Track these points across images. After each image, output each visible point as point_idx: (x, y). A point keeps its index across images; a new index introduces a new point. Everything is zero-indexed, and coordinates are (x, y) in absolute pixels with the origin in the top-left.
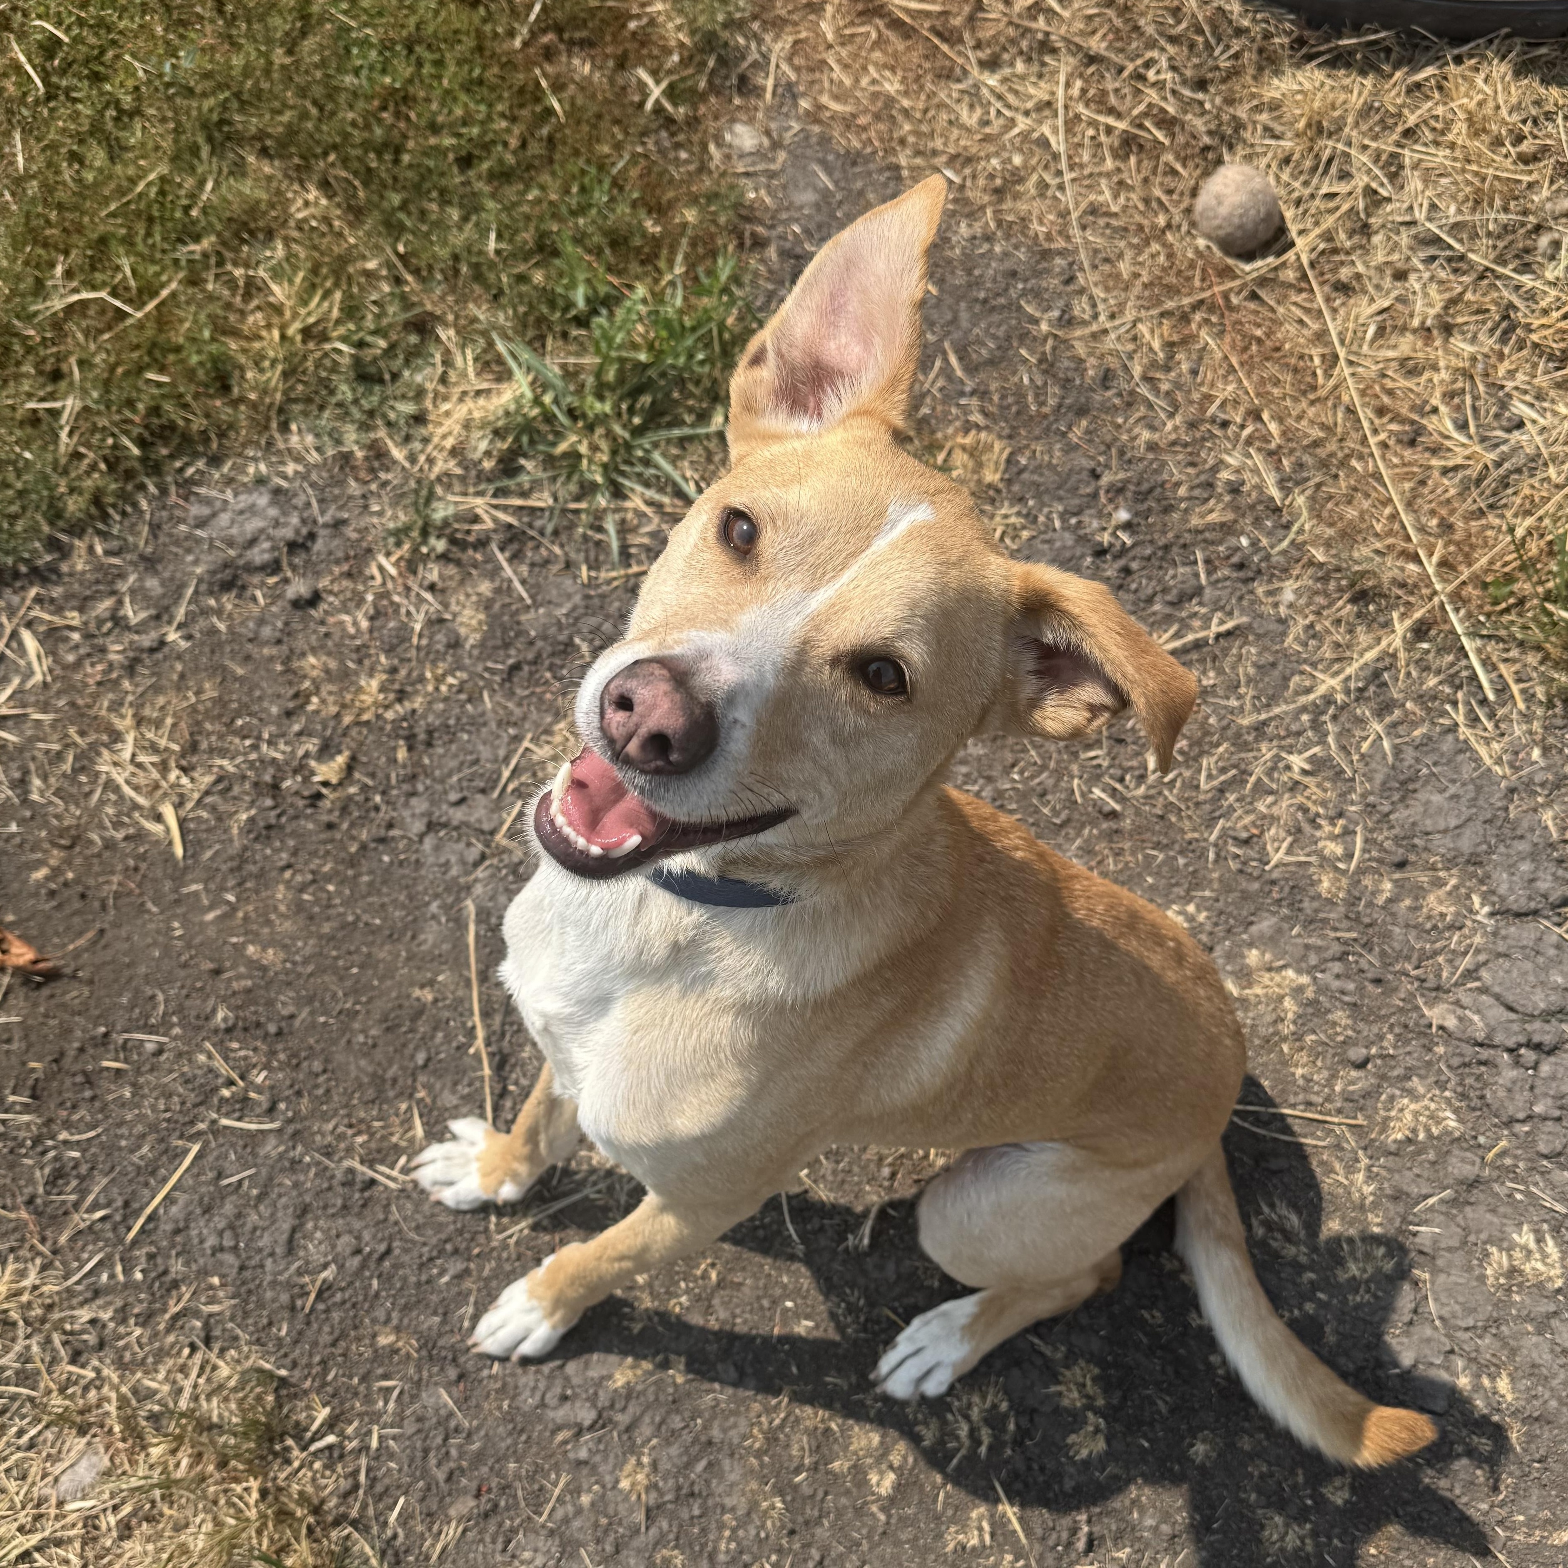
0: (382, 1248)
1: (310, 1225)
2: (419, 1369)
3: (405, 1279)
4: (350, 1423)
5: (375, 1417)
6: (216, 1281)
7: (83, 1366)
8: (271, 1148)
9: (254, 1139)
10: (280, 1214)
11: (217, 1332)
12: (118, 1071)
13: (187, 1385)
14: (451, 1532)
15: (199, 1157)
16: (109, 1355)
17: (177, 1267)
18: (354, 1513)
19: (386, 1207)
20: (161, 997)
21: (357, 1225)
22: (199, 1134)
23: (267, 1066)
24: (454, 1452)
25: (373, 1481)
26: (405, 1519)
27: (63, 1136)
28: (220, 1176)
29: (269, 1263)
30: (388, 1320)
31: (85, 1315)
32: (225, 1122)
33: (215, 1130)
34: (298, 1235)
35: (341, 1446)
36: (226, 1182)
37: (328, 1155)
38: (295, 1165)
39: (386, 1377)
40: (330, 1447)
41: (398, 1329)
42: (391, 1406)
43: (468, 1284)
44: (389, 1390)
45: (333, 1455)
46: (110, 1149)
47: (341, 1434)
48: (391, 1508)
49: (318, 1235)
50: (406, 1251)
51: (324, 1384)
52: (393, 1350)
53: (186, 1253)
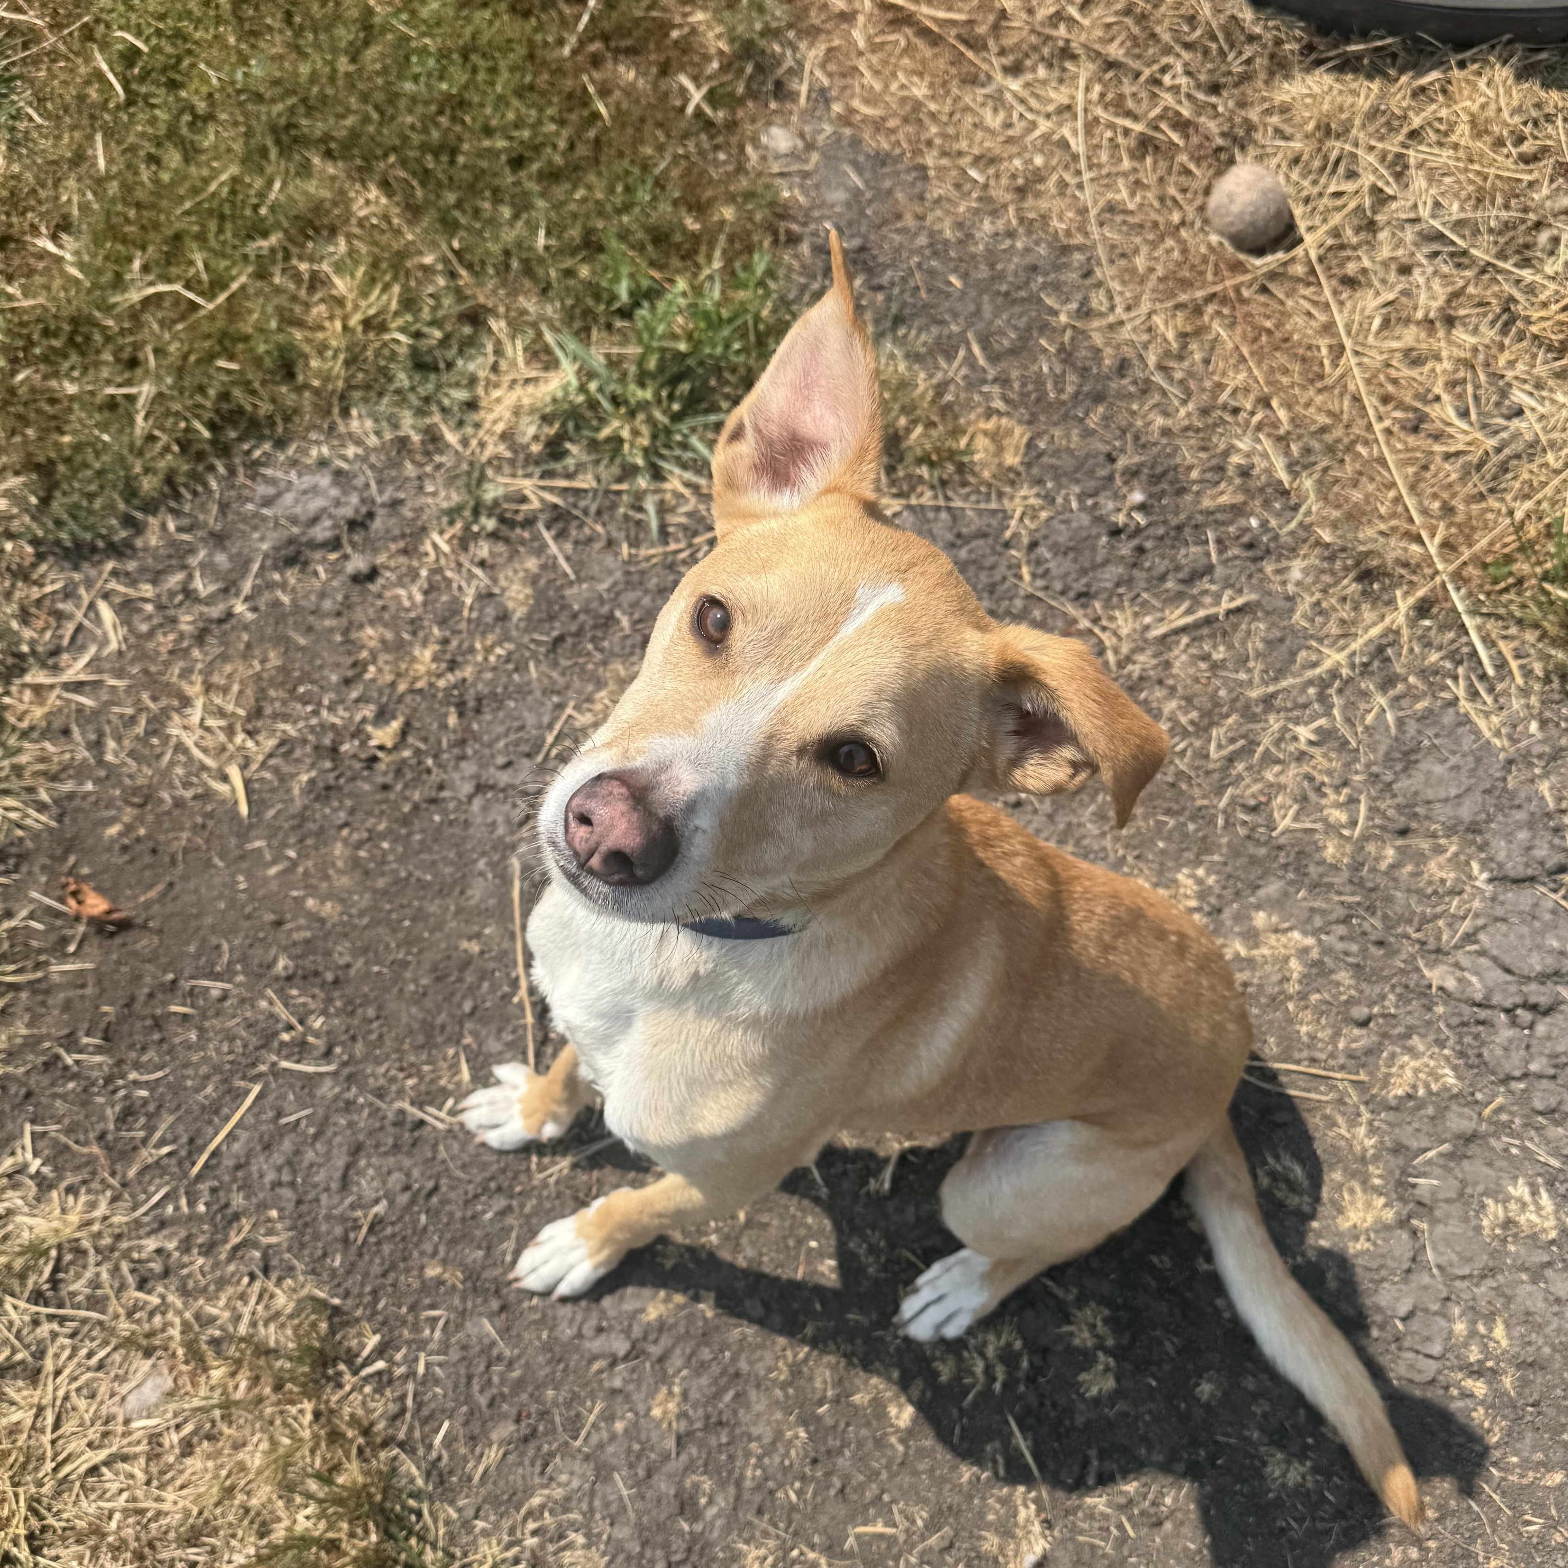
0: (430, 1184)
1: (363, 1163)
2: (464, 1299)
3: (451, 1215)
4: (399, 1350)
5: (422, 1345)
6: (274, 1213)
7: (149, 1293)
8: (327, 1090)
9: (310, 1081)
10: (335, 1152)
11: (274, 1262)
12: (185, 1016)
13: (246, 1311)
14: (493, 1455)
15: (260, 1097)
16: (174, 1282)
17: (238, 1200)
18: (402, 1435)
19: (435, 1147)
20: (225, 946)
21: (407, 1162)
22: (260, 1075)
23: (324, 1012)
24: (496, 1379)
25: (419, 1405)
26: (448, 1442)
27: (133, 1076)
28: (279, 1115)
29: (324, 1198)
30: (435, 1254)
31: (151, 1244)
32: (285, 1064)
33: (275, 1071)
34: (352, 1172)
35: (389, 1371)
36: (284, 1121)
37: (381, 1096)
38: (349, 1106)
39: (433, 1307)
40: (379, 1373)
41: (444, 1262)
42: (437, 1335)
43: (510, 1220)
44: (435, 1320)
45: (382, 1380)
46: (176, 1089)
47: (391, 1361)
48: (437, 1431)
49: (371, 1172)
50: (452, 1188)
51: (375, 1313)
52: (440, 1282)
53: (247, 1187)
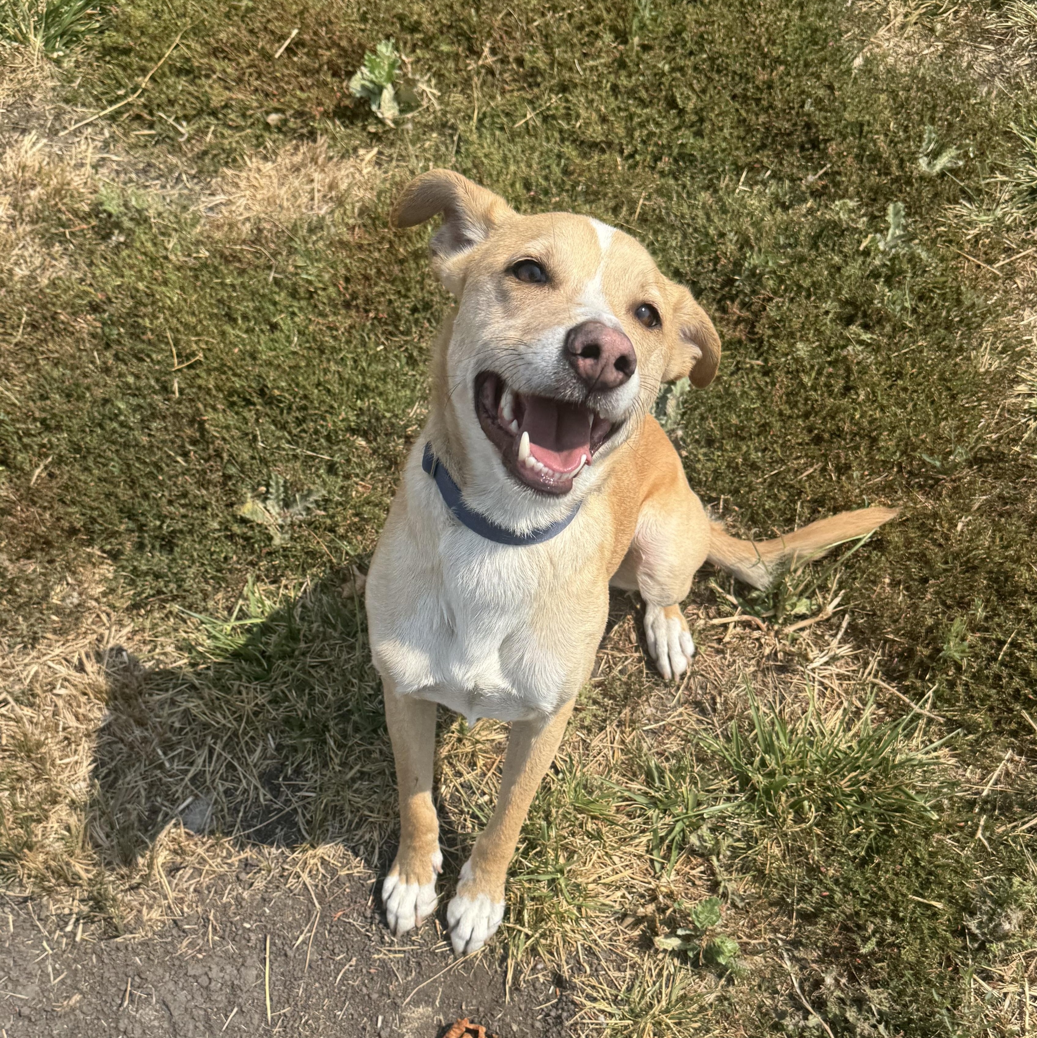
1: (166, 1025)
2: (48, 999)
4: (67, 944)
5: (55, 957)
6: (200, 956)
10: (187, 1017)
11: (174, 932)
13: (172, 896)
15: (264, 1012)
16: (231, 877)
17: (231, 947)
18: (29, 904)
22: (274, 1025)
25: (34, 926)
26: (4, 922)
27: (353, 962)
28: (241, 1012)
29: (171, 986)
30: (80, 1008)
31: (259, 884)
34: (167, 1015)
35: (62, 930)
36: (236, 1010)
39: (63, 982)
40: (66, 924)
41: (73, 1009)
42: (50, 969)
44: (56, 975)
45: (63, 920)
46: (323, 977)
47: (65, 936)
48: (14, 921)
49: (156, 1023)
51: (94, 952)
52: (68, 998)
53: (230, 958)
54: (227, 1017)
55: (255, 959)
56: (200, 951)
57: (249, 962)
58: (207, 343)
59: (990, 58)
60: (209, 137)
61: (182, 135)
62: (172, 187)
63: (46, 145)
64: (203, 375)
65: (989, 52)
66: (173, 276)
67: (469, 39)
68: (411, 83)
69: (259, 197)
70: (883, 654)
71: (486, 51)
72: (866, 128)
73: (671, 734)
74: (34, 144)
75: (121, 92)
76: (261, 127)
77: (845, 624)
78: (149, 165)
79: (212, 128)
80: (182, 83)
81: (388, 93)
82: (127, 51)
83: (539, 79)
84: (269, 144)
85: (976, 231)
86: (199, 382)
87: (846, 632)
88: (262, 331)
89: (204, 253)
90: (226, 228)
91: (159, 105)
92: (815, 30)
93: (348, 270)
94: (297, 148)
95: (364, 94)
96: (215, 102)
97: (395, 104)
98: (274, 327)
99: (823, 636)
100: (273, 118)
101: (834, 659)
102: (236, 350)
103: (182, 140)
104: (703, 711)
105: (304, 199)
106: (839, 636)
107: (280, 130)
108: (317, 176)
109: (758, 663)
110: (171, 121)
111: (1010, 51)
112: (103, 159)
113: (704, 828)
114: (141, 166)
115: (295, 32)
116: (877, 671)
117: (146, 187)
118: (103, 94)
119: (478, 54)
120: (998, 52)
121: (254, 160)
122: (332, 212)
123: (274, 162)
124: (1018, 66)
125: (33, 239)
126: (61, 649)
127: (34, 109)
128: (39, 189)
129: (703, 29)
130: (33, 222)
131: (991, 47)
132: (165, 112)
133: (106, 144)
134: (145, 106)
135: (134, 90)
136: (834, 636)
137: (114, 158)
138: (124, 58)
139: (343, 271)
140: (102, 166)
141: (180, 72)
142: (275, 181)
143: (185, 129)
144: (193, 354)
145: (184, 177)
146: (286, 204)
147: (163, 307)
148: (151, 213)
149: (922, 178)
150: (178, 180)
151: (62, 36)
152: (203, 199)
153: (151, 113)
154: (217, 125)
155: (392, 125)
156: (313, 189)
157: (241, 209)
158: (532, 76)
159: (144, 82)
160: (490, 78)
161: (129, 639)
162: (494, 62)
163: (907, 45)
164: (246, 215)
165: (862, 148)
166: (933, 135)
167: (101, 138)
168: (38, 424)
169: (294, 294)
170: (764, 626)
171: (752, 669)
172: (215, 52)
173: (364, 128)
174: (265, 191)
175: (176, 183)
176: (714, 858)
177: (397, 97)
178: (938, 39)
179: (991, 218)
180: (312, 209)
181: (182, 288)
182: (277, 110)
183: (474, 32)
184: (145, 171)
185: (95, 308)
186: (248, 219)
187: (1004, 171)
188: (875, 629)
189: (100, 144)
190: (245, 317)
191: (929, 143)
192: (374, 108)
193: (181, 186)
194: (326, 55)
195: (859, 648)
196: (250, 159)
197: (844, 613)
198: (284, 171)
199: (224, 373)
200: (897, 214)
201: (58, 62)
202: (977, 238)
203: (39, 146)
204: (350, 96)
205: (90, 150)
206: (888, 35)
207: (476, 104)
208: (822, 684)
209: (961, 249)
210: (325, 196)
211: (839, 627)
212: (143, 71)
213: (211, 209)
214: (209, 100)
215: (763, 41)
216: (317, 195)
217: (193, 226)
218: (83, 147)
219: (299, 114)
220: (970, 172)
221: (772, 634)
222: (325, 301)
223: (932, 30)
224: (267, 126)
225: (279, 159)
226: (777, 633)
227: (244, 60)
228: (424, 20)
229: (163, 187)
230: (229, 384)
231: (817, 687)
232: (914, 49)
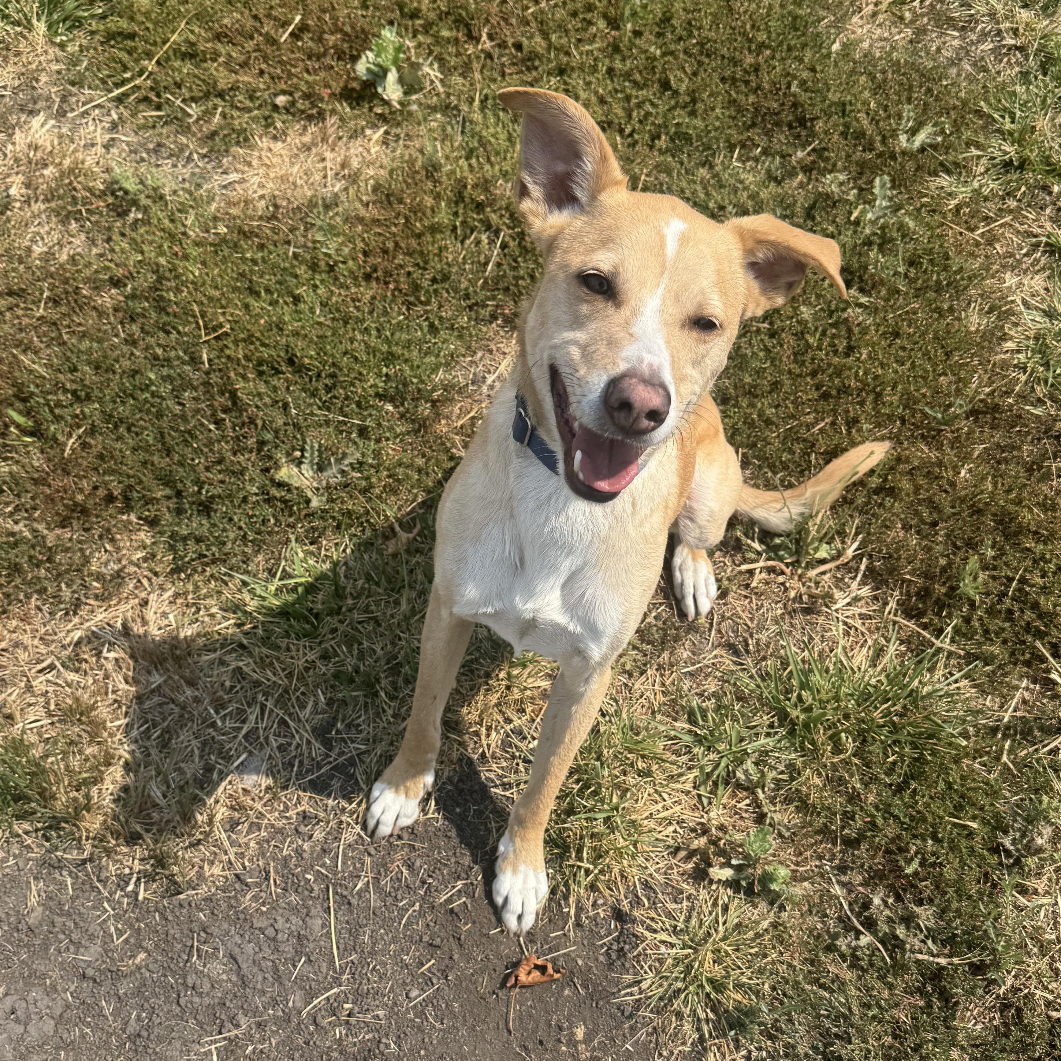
0: (182, 1001)
1: (234, 978)
2: (112, 959)
3: (157, 996)
4: (128, 904)
5: (117, 917)
6: (264, 909)
7: (298, 814)
8: (295, 1000)
9: (310, 996)
10: (255, 970)
11: (237, 886)
12: (423, 965)
13: (232, 851)
14: (33, 900)
15: (332, 961)
16: (290, 830)
17: (293, 898)
18: (88, 866)
19: (200, 1024)
20: (438, 1025)
21: (207, 1001)
22: (343, 972)
23: (340, 1041)
24: (62, 936)
25: (93, 888)
26: (62, 886)
27: (417, 907)
28: (309, 961)
29: (238, 939)
30: (147, 967)
31: (318, 835)
32: (335, 990)
33: (337, 982)
34: (235, 967)
35: (122, 890)
36: (303, 959)
37: (259, 1025)
38: (274, 1003)
39: (126, 941)
40: (127, 884)
41: (139, 968)
42: (112, 929)
43: (118, 1024)
44: (119, 935)
45: (123, 881)
46: (387, 923)
47: (127, 896)
48: (72, 884)
49: (224, 977)
50: (169, 1012)
51: (157, 910)
52: (133, 956)
53: (294, 909)
54: (295, 966)
55: (319, 908)
56: (263, 904)
57: (313, 912)
58: (232, 315)
59: (956, 43)
60: (217, 119)
61: (190, 116)
62: (184, 166)
63: (54, 126)
64: (231, 345)
65: (954, 38)
66: (194, 252)
67: (467, 25)
68: (415, 66)
69: (272, 175)
70: (901, 594)
71: (484, 37)
72: (848, 108)
73: (707, 676)
74: (42, 126)
75: (127, 75)
76: (269, 108)
77: (863, 567)
78: (159, 145)
79: (220, 109)
80: (187, 67)
81: (392, 76)
82: (132, 36)
83: (537, 63)
84: (279, 125)
85: (956, 202)
86: (228, 352)
87: (864, 575)
88: (286, 303)
89: (222, 230)
90: (242, 204)
91: (165, 88)
92: (795, 18)
93: (367, 245)
94: (305, 128)
95: (370, 77)
96: (222, 84)
97: (399, 87)
98: (297, 299)
99: (842, 579)
100: (281, 100)
101: (857, 599)
102: (262, 321)
103: (191, 121)
104: (736, 653)
105: (317, 177)
106: (858, 579)
107: (288, 111)
108: (329, 155)
109: (785, 605)
110: (178, 102)
111: (974, 37)
112: (113, 139)
113: (749, 762)
114: (151, 146)
115: (298, 18)
116: (896, 610)
117: (158, 166)
118: (109, 76)
119: (478, 40)
120: (963, 38)
121: (264, 139)
122: (346, 189)
123: (284, 141)
124: (982, 51)
125: (49, 217)
126: (104, 615)
127: (40, 91)
128: (51, 168)
129: (690, 16)
130: (47, 200)
131: (956, 33)
132: (173, 94)
133: (114, 126)
134: (152, 89)
135: (141, 73)
136: (854, 578)
137: (124, 138)
138: (129, 43)
139: (360, 245)
140: (112, 146)
141: (184, 56)
142: (287, 160)
143: (194, 110)
144: (221, 326)
145: (195, 156)
146: (299, 182)
147: (187, 281)
148: (166, 191)
149: (904, 153)
150: (189, 159)
151: (64, 21)
152: (216, 177)
153: (158, 95)
154: (224, 107)
155: (398, 107)
156: (325, 168)
157: (255, 187)
158: (529, 59)
159: (151, 66)
160: (489, 61)
161: (171, 602)
162: (493, 47)
163: (879, 31)
164: (260, 192)
165: (847, 126)
166: (912, 114)
167: (109, 119)
168: (69, 396)
169: (314, 267)
170: (788, 571)
171: (779, 612)
172: (218, 37)
173: (371, 109)
174: (277, 169)
175: (187, 162)
176: (759, 791)
177: (401, 80)
178: (907, 26)
179: (969, 189)
180: (325, 186)
181: (204, 263)
182: (284, 92)
183: (472, 19)
184: (155, 151)
185: (116, 283)
186: (262, 197)
187: (978, 146)
188: (892, 571)
189: (107, 125)
190: (268, 291)
191: (908, 120)
192: (380, 90)
193: (192, 165)
194: (331, 39)
195: (878, 589)
196: (261, 138)
197: (861, 557)
198: (295, 150)
199: (252, 343)
200: (883, 186)
201: (62, 46)
202: (958, 208)
203: (47, 127)
204: (356, 79)
205: (99, 130)
206: (860, 22)
207: (478, 86)
208: (845, 623)
209: (944, 218)
210: (337, 174)
211: (857, 570)
212: (149, 55)
213: (225, 187)
214: (215, 83)
215: (748, 27)
216: (329, 173)
217: (209, 203)
218: (92, 128)
219: (306, 96)
220: (947, 148)
221: (796, 578)
222: (346, 273)
223: (902, 18)
224: (275, 108)
225: (289, 139)
226: (800, 577)
227: (250, 45)
228: (424, 7)
229: (175, 166)
230: (258, 354)
231: (841, 627)
232: (886, 35)
